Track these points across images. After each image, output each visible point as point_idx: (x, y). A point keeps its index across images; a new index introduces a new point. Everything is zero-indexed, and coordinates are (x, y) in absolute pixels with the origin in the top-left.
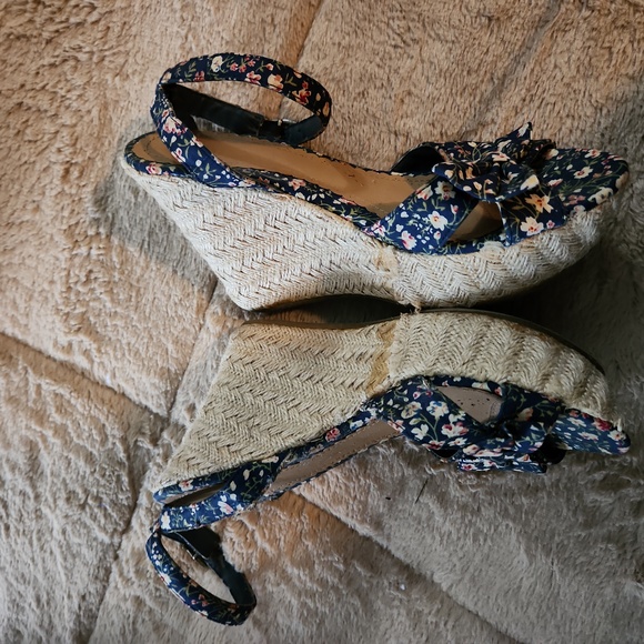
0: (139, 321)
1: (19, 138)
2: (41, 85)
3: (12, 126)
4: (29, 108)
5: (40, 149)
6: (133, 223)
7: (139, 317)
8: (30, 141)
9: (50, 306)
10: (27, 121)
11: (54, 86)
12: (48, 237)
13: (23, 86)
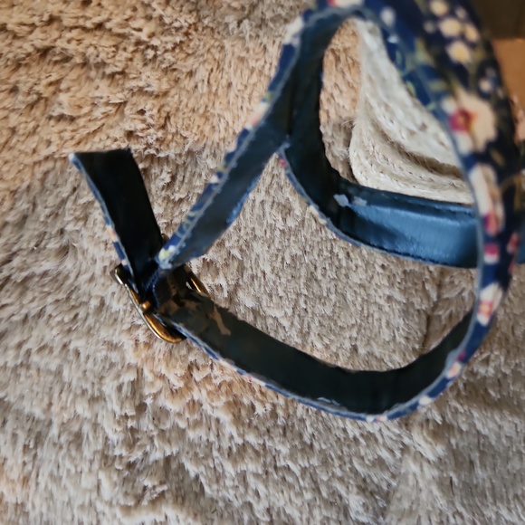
0: (292, 457)
1: (37, 112)
2: (97, 20)
3: (23, 88)
4: (67, 59)
5: (84, 132)
6: (278, 265)
7: (294, 447)
8: (61, 117)
9: (87, 452)
10: (58, 82)
11: (121, 25)
12: (94, 303)
13: (52, 20)
